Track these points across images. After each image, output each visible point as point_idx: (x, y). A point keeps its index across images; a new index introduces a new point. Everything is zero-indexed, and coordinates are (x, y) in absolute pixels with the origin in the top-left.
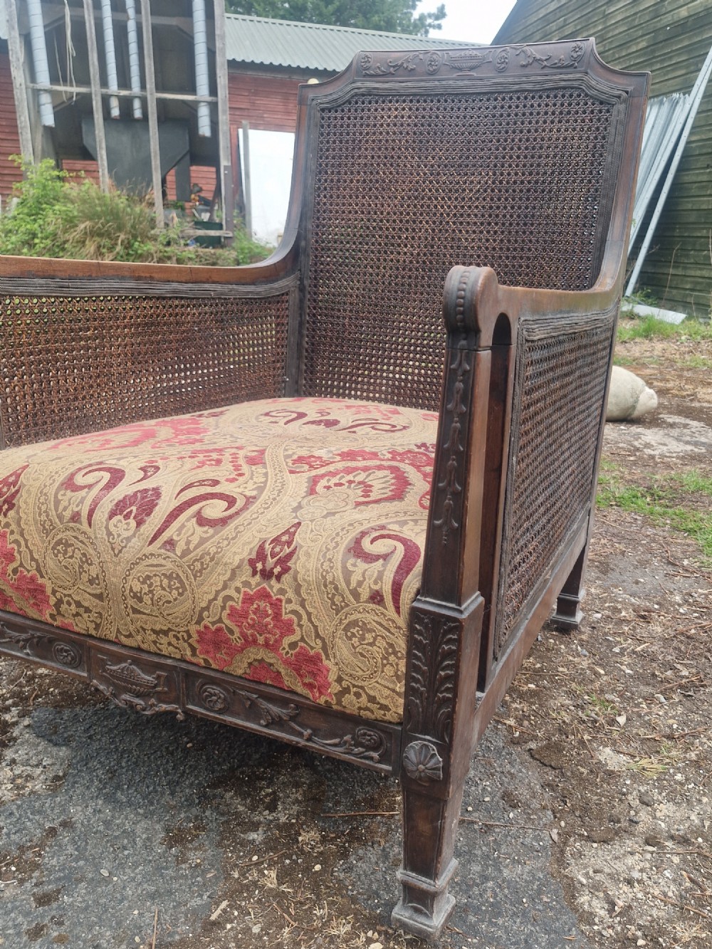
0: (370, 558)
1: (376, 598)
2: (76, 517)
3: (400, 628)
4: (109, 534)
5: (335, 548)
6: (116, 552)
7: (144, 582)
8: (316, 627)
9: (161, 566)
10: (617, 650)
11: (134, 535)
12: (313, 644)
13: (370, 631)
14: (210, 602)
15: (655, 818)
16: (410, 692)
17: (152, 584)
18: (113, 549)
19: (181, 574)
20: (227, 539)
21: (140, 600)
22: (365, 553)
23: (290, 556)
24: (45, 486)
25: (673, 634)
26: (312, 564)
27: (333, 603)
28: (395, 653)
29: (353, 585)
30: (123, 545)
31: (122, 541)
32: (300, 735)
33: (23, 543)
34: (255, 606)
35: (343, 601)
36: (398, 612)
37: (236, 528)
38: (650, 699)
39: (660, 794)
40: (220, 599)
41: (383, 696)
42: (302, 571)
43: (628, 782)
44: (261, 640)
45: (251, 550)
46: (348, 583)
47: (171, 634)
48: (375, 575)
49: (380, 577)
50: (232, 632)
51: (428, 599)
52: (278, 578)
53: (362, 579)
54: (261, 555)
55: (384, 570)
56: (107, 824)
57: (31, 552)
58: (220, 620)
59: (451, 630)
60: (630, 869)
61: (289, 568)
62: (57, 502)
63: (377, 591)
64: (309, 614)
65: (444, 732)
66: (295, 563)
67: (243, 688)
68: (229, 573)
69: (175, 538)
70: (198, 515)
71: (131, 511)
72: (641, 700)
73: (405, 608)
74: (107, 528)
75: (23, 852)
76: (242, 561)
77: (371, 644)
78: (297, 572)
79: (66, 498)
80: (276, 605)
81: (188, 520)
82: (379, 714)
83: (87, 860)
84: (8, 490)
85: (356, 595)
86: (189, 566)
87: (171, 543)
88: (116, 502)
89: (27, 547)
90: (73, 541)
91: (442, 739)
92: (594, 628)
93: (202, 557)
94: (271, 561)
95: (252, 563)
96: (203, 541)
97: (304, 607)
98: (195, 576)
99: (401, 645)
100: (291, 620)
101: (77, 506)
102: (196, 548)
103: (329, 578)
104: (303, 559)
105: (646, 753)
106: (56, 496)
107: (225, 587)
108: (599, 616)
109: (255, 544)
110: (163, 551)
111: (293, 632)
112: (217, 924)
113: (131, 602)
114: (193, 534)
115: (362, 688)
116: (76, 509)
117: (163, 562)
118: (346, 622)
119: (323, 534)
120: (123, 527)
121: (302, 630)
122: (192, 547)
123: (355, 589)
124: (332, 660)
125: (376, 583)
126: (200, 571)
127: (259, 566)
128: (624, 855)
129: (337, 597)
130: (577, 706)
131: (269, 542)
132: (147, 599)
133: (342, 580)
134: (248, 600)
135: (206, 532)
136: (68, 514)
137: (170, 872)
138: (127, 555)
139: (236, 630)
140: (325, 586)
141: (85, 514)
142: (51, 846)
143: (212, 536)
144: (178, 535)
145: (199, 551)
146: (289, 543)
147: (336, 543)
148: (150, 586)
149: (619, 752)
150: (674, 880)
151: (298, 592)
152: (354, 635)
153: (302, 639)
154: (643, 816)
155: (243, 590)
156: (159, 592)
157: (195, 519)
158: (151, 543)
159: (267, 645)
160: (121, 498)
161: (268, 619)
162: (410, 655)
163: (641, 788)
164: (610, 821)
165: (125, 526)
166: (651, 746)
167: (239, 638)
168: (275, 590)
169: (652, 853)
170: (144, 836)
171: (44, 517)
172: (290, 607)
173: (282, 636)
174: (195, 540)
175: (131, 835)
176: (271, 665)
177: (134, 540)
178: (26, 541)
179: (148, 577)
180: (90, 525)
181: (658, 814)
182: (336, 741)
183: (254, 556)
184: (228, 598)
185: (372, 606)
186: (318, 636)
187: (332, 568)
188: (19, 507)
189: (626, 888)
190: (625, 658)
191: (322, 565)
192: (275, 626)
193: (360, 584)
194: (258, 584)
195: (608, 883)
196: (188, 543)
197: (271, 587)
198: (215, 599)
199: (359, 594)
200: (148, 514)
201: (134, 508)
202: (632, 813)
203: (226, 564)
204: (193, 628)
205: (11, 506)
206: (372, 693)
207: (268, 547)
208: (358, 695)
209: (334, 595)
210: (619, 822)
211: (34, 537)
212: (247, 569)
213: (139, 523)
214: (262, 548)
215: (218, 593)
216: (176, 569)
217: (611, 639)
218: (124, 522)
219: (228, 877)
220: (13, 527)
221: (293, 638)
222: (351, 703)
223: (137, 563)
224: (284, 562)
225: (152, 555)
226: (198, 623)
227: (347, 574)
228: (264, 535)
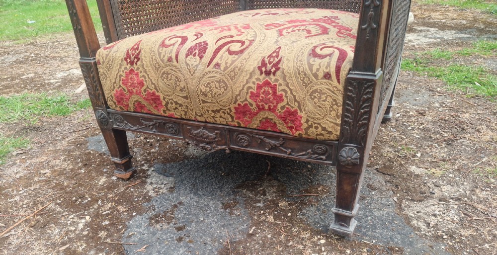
0: (322, 57)
1: (327, 76)
2: (170, 59)
3: (340, 90)
4: (187, 65)
5: (302, 55)
6: (192, 73)
7: (207, 87)
8: (294, 96)
9: (214, 77)
10: (410, 128)
11: (199, 64)
12: (293, 105)
13: (324, 94)
14: (240, 91)
15: (442, 191)
16: (344, 122)
17: (211, 86)
18: (190, 72)
19: (224, 79)
20: (245, 59)
21: (206, 96)
22: (319, 55)
23: (279, 62)
24: (152, 48)
25: (437, 119)
26: (291, 64)
27: (304, 82)
28: (336, 104)
29: (314, 71)
30: (195, 69)
31: (194, 68)
32: (286, 152)
33: (147, 76)
34: (263, 90)
35: (309, 80)
36: (339, 82)
37: (248, 54)
38: (431, 147)
39: (443, 182)
40: (245, 89)
41: (329, 126)
42: (286, 68)
43: (427, 178)
44: (266, 107)
45: (258, 62)
46: (311, 70)
47: (221, 111)
48: (326, 64)
49: (329, 65)
50: (252, 105)
51: (356, 72)
52: (274, 74)
53: (319, 67)
54: (264, 64)
55: (330, 61)
57: (151, 80)
58: (246, 100)
59: (369, 87)
60: (434, 211)
61: (279, 68)
62: (160, 54)
63: (327, 72)
64: (291, 90)
65: (360, 141)
66: (282, 65)
67: (257, 134)
68: (248, 76)
69: (219, 62)
70: (228, 50)
71: (196, 53)
72: (426, 147)
73: (342, 79)
74: (186, 62)
75: (166, 213)
76: (254, 68)
77: (324, 101)
78: (284, 69)
79: (163, 51)
80: (274, 88)
81: (224, 53)
82: (326, 136)
84: (135, 52)
85: (316, 76)
86: (228, 75)
87: (218, 65)
88: (187, 49)
89: (149, 78)
90: (170, 71)
91: (360, 144)
92: (397, 120)
93: (234, 69)
94: (269, 66)
95: (260, 68)
96: (233, 62)
97: (288, 87)
98: (232, 79)
99: (340, 99)
100: (282, 95)
101: (170, 54)
102: (231, 65)
103: (301, 69)
104: (286, 62)
105: (433, 167)
106: (158, 51)
107: (247, 82)
108: (399, 115)
109: (260, 59)
110: (214, 69)
111: (282, 100)
112: (252, 235)
113: (201, 97)
114: (227, 60)
115: (319, 124)
116: (169, 56)
117: (215, 75)
118: (311, 91)
119: (294, 49)
120: (193, 61)
121: (287, 99)
122: (228, 65)
123: (316, 73)
124: (303, 112)
125: (326, 68)
126: (234, 76)
127: (264, 69)
128: (430, 206)
129: (306, 79)
130: (395, 151)
131: (267, 57)
132: (209, 95)
133: (308, 69)
134: (259, 87)
135: (234, 57)
136: (166, 58)
137: (227, 218)
138: (198, 74)
139: (254, 104)
140: (299, 74)
141: (174, 57)
143: (237, 59)
144: (221, 61)
145: (232, 67)
146: (277, 56)
147: (302, 52)
148: (210, 88)
149: (419, 167)
150: (456, 214)
151: (285, 80)
152: (315, 97)
153: (288, 104)
154: (436, 190)
155: (256, 83)
156: (215, 90)
157: (227, 52)
158: (208, 66)
159: (270, 109)
161: (270, 96)
162: (344, 104)
163: (433, 180)
164: (421, 193)
165: (195, 60)
166: (435, 165)
167: (256, 108)
168: (273, 80)
169: (443, 204)
170: (214, 206)
171: (154, 62)
172: (281, 88)
173: (277, 104)
174: (229, 62)
175: (207, 206)
176: (272, 119)
177: (199, 66)
178: (148, 75)
179: (209, 83)
180: (177, 62)
181: (443, 190)
182: (304, 153)
183: (260, 65)
184: (250, 88)
185: (326, 81)
186: (296, 100)
187: (302, 64)
188: (142, 59)
189: (434, 218)
190: (416, 132)
191: (297, 63)
192: (274, 99)
193: (318, 70)
194: (264, 79)
195: (425, 216)
196: (226, 63)
197: (271, 79)
198: (243, 89)
199: (318, 75)
200: (204, 53)
201: (197, 51)
202: (431, 190)
203: (246, 71)
204: (232, 106)
205: (138, 59)
206: (324, 126)
207: (267, 60)
208: (316, 128)
209: (304, 78)
210: (425, 193)
211: (152, 74)
212: (258, 72)
213: (201, 58)
214: (263, 60)
215: (244, 86)
216: (222, 77)
217: (406, 124)
218: (193, 58)
219: (252, 219)
220: (141, 69)
221: (283, 104)
222: (312, 133)
223: (203, 77)
224: (276, 66)
225: (209, 72)
226: (235, 103)
227: (311, 66)
228: (263, 55)
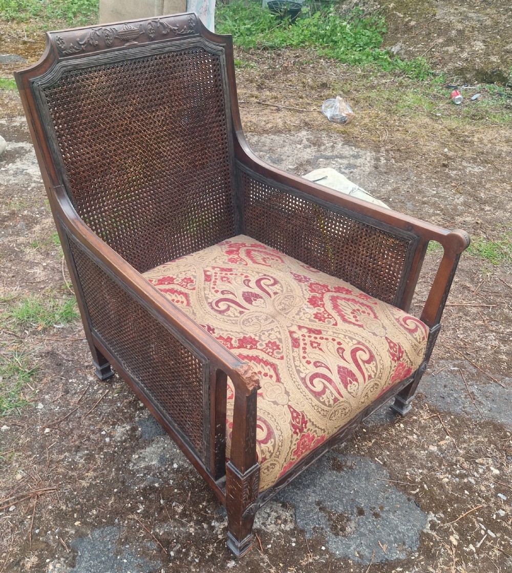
0: (416, 330)
1: (424, 339)
2: (336, 400)
4: (350, 393)
6: (355, 397)
7: (365, 396)
8: (411, 361)
9: (370, 386)
11: (359, 386)
19: (376, 382)
20: (380, 359)
22: (413, 330)
23: (400, 348)
24: (311, 404)
26: (407, 345)
27: (415, 350)
30: (357, 392)
33: (317, 429)
34: (398, 370)
37: (378, 355)
44: (397, 378)
45: (389, 356)
50: (390, 384)
52: (401, 356)
54: (393, 355)
55: (421, 330)
56: (323, 489)
57: (321, 429)
61: (403, 351)
62: (324, 403)
64: (409, 359)
66: (403, 349)
69: (369, 374)
70: (364, 362)
71: (350, 381)
74: (348, 392)
75: (332, 520)
76: (390, 361)
78: (406, 350)
79: (325, 398)
81: (365, 366)
83: (343, 498)
84: (299, 419)
86: (378, 378)
87: (370, 377)
88: (341, 382)
89: (319, 429)
90: (337, 408)
94: (397, 354)
95: (393, 359)
96: (376, 367)
98: (381, 379)
100: (405, 365)
102: (377, 371)
103: (413, 344)
104: (403, 346)
106: (321, 402)
107: (390, 373)
109: (388, 354)
110: (369, 381)
111: (405, 368)
112: (384, 463)
114: (371, 368)
116: (333, 398)
120: (352, 387)
121: (408, 365)
122: (375, 372)
124: (414, 365)
125: (422, 335)
127: (396, 358)
131: (390, 349)
135: (373, 363)
136: (332, 402)
137: (356, 472)
139: (391, 382)
140: (413, 347)
141: (338, 396)
142: (331, 510)
143: (376, 363)
144: (369, 372)
145: (379, 370)
146: (395, 345)
148: (368, 395)
151: (407, 356)
155: (394, 369)
157: (366, 364)
158: (365, 383)
160: (340, 380)
161: (401, 370)
168: (402, 361)
170: (334, 477)
171: (322, 413)
172: (405, 362)
173: (403, 372)
174: (374, 369)
175: (332, 482)
180: (342, 397)
183: (392, 357)
184: (392, 375)
187: (412, 341)
188: (310, 419)
191: (409, 343)
194: (397, 363)
196: (373, 371)
200: (355, 375)
201: (348, 378)
205: (306, 422)
207: (392, 351)
212: (393, 362)
213: (357, 381)
214: (391, 353)
215: (388, 377)
219: (364, 456)
220: (311, 428)
223: (363, 392)
224: (400, 351)
225: (366, 386)
226: (381, 391)
227: (416, 339)
228: (386, 350)
